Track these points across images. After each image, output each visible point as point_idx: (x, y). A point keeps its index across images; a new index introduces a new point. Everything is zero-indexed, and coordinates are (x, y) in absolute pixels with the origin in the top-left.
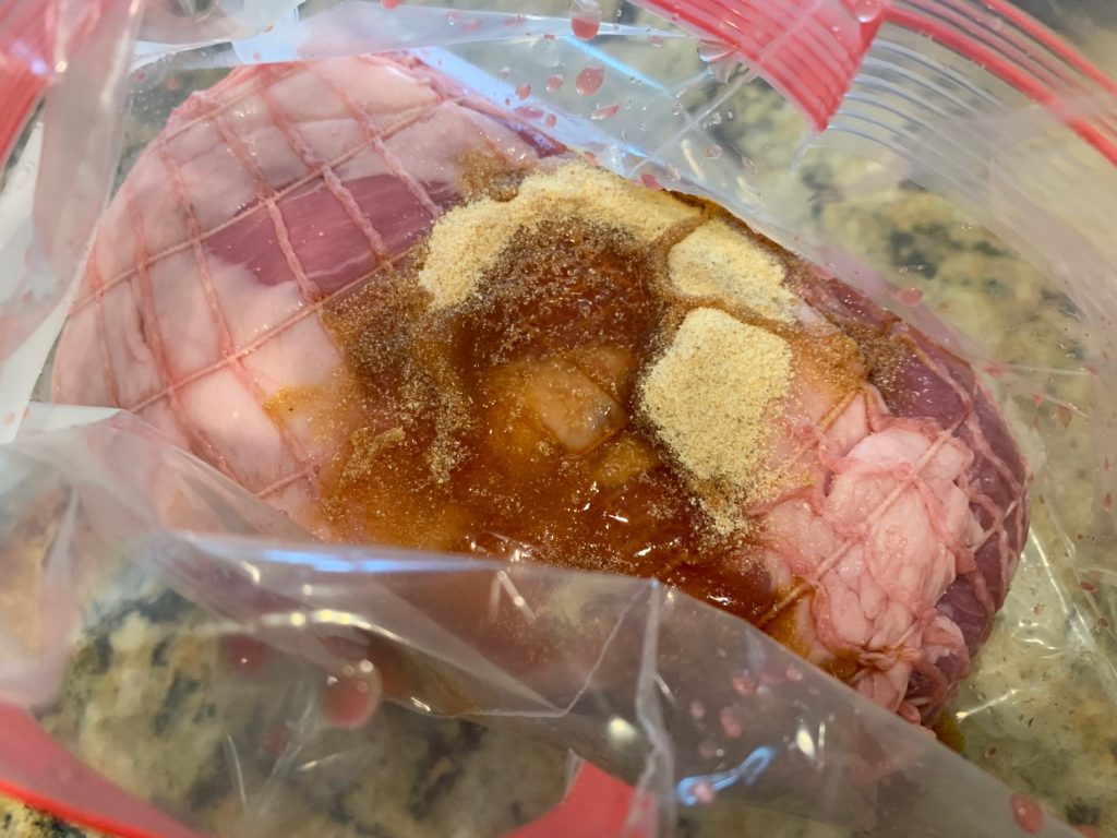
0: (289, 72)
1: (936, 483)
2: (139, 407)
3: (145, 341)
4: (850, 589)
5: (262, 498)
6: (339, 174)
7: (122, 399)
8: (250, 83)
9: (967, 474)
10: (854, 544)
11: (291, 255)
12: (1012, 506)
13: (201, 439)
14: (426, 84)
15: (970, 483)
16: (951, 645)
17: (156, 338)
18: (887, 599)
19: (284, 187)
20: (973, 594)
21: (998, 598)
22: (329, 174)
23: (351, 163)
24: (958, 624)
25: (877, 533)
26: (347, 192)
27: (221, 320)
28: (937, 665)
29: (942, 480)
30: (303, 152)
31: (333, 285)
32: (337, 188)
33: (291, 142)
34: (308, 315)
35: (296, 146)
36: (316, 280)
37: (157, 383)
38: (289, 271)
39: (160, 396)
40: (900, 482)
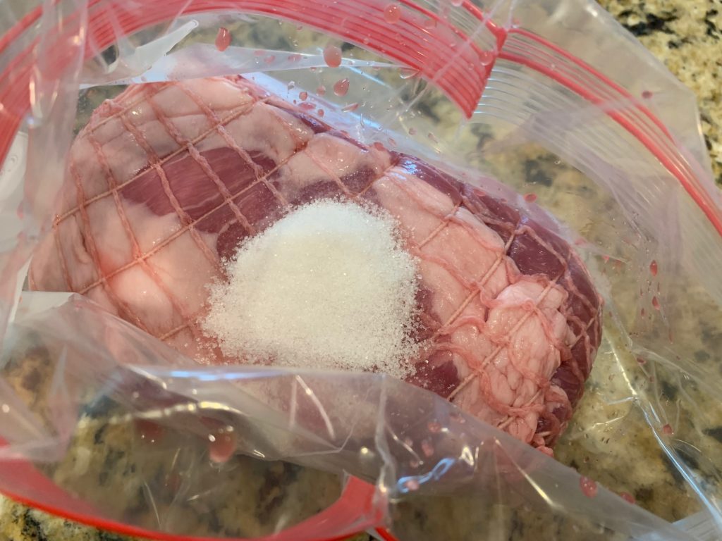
0: (163, 87)
1: (547, 311)
2: (85, 290)
3: (86, 251)
4: (502, 373)
5: (163, 340)
6: (198, 148)
7: (74, 286)
8: (141, 94)
9: (565, 304)
10: (502, 348)
11: (172, 197)
12: (591, 321)
13: (124, 307)
14: (246, 92)
15: (567, 309)
16: (561, 401)
17: (93, 248)
18: (522, 378)
19: (165, 157)
20: (571, 371)
21: (586, 373)
22: (191, 148)
23: (204, 141)
24: (564, 389)
25: (515, 341)
26: (203, 158)
27: (133, 237)
28: (554, 413)
29: (551, 309)
30: (176, 135)
31: (198, 214)
32: (197, 156)
33: (168, 130)
34: (184, 232)
35: (171, 133)
36: (188, 211)
37: (95, 275)
38: (172, 207)
39: (98, 283)
40: (527, 311)
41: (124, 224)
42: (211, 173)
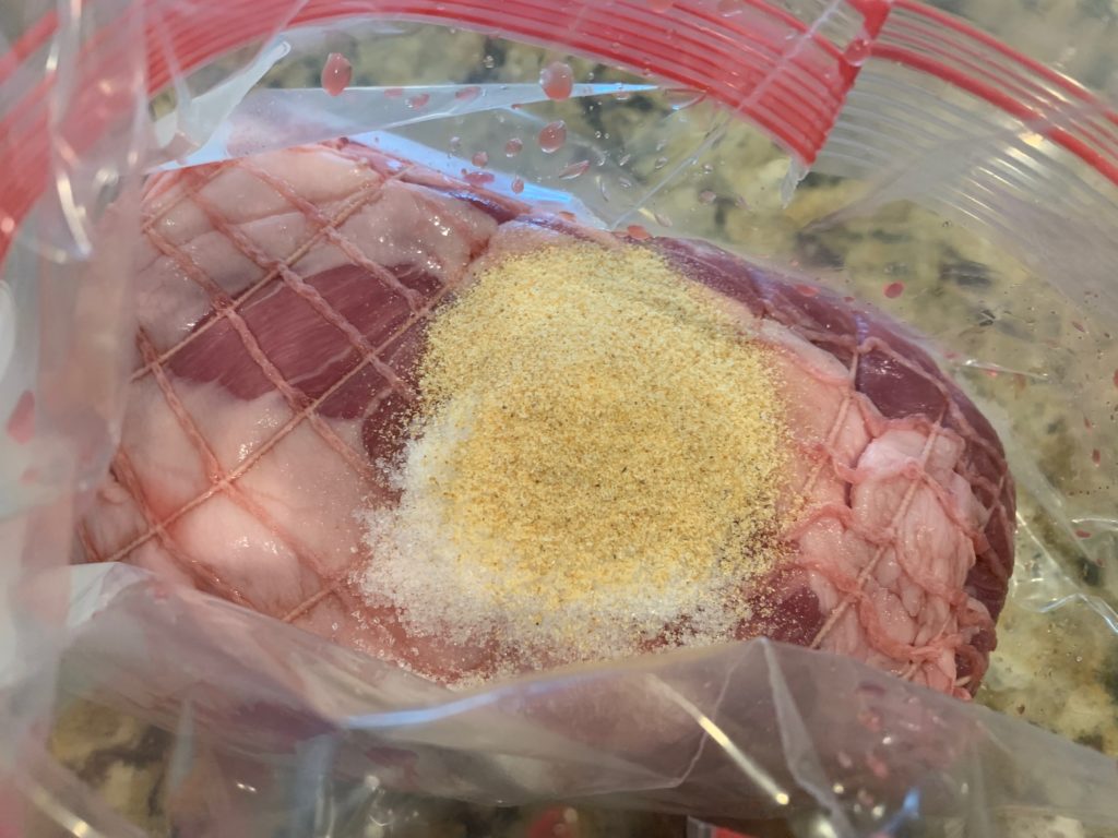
0: (216, 172)
1: (941, 475)
2: (124, 552)
3: (117, 480)
4: (892, 593)
5: (291, 622)
6: (298, 271)
7: (100, 546)
8: (176, 189)
9: (964, 460)
10: (886, 550)
11: (265, 363)
12: (1002, 480)
13: (206, 574)
14: (366, 165)
15: (968, 468)
16: (981, 623)
17: (129, 475)
18: (926, 595)
19: (241, 294)
20: (990, 570)
22: (286, 273)
23: (306, 258)
24: (982, 600)
25: (904, 533)
26: (310, 288)
27: (203, 444)
28: (972, 643)
29: (945, 471)
30: (255, 254)
31: (319, 388)
32: (300, 287)
33: (238, 246)
34: (299, 423)
35: (244, 249)
36: (299, 386)
37: (141, 524)
38: (268, 380)
39: (148, 536)
40: (912, 481)
41: (183, 424)
42: (330, 312)
